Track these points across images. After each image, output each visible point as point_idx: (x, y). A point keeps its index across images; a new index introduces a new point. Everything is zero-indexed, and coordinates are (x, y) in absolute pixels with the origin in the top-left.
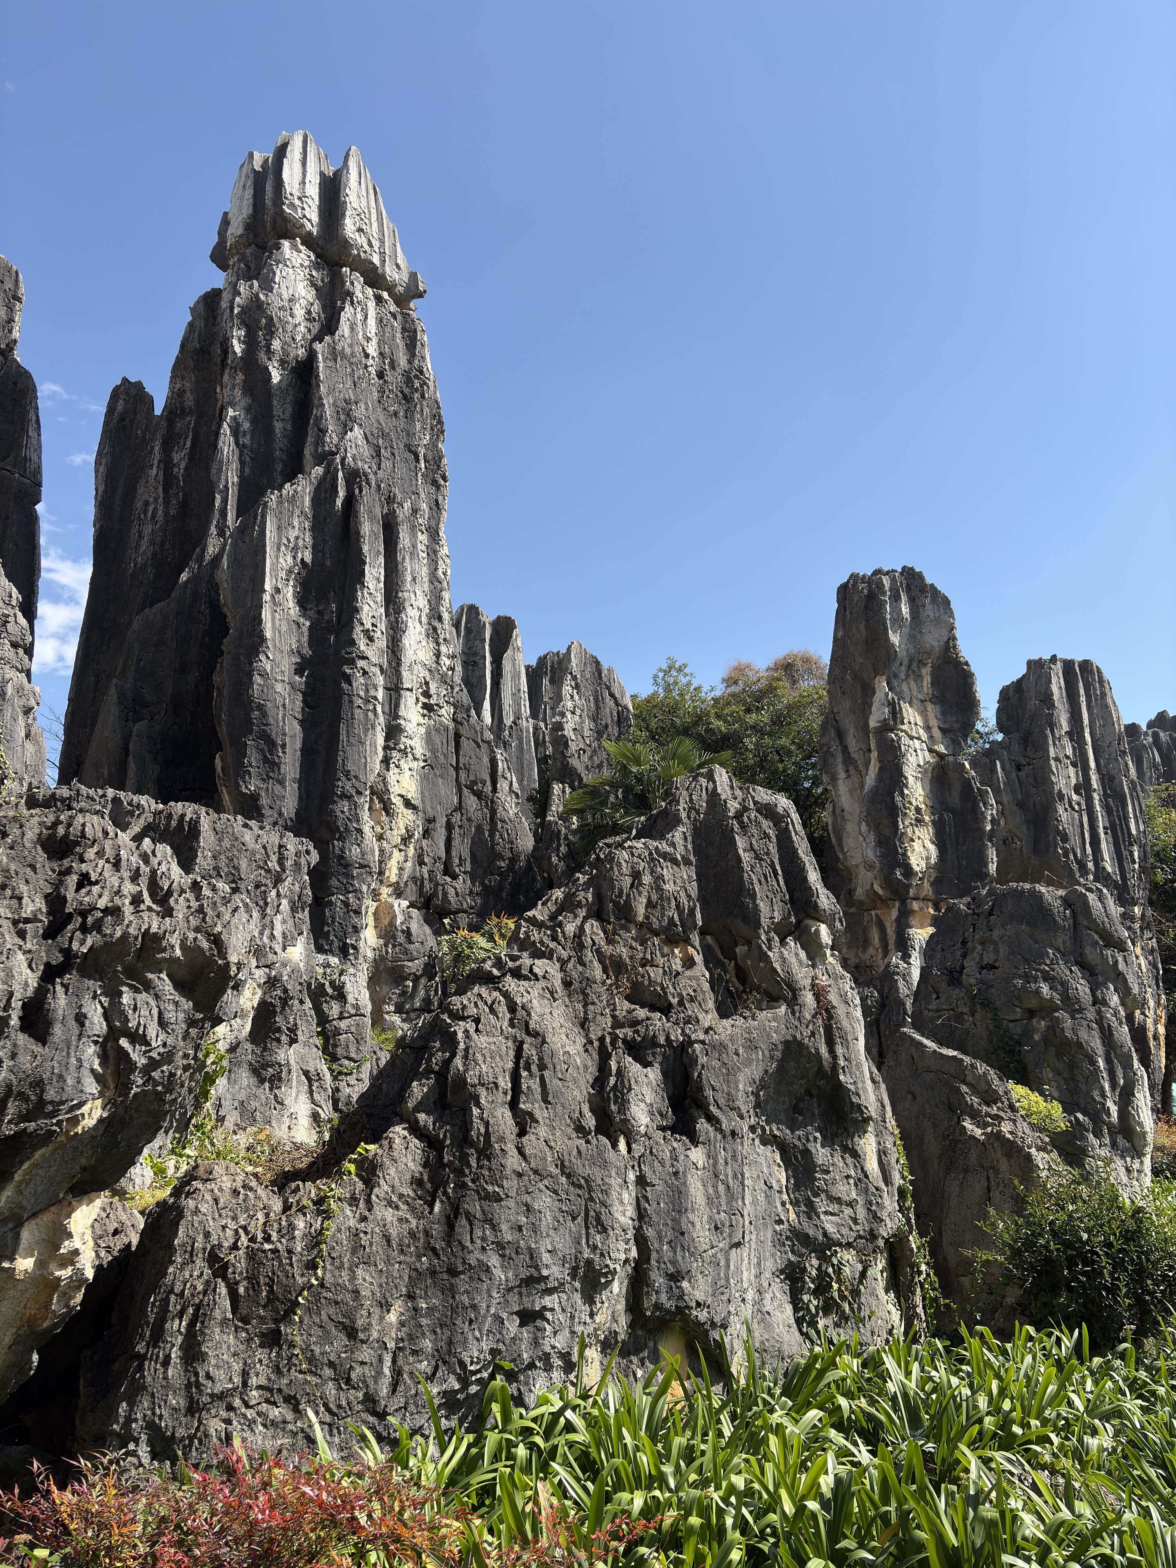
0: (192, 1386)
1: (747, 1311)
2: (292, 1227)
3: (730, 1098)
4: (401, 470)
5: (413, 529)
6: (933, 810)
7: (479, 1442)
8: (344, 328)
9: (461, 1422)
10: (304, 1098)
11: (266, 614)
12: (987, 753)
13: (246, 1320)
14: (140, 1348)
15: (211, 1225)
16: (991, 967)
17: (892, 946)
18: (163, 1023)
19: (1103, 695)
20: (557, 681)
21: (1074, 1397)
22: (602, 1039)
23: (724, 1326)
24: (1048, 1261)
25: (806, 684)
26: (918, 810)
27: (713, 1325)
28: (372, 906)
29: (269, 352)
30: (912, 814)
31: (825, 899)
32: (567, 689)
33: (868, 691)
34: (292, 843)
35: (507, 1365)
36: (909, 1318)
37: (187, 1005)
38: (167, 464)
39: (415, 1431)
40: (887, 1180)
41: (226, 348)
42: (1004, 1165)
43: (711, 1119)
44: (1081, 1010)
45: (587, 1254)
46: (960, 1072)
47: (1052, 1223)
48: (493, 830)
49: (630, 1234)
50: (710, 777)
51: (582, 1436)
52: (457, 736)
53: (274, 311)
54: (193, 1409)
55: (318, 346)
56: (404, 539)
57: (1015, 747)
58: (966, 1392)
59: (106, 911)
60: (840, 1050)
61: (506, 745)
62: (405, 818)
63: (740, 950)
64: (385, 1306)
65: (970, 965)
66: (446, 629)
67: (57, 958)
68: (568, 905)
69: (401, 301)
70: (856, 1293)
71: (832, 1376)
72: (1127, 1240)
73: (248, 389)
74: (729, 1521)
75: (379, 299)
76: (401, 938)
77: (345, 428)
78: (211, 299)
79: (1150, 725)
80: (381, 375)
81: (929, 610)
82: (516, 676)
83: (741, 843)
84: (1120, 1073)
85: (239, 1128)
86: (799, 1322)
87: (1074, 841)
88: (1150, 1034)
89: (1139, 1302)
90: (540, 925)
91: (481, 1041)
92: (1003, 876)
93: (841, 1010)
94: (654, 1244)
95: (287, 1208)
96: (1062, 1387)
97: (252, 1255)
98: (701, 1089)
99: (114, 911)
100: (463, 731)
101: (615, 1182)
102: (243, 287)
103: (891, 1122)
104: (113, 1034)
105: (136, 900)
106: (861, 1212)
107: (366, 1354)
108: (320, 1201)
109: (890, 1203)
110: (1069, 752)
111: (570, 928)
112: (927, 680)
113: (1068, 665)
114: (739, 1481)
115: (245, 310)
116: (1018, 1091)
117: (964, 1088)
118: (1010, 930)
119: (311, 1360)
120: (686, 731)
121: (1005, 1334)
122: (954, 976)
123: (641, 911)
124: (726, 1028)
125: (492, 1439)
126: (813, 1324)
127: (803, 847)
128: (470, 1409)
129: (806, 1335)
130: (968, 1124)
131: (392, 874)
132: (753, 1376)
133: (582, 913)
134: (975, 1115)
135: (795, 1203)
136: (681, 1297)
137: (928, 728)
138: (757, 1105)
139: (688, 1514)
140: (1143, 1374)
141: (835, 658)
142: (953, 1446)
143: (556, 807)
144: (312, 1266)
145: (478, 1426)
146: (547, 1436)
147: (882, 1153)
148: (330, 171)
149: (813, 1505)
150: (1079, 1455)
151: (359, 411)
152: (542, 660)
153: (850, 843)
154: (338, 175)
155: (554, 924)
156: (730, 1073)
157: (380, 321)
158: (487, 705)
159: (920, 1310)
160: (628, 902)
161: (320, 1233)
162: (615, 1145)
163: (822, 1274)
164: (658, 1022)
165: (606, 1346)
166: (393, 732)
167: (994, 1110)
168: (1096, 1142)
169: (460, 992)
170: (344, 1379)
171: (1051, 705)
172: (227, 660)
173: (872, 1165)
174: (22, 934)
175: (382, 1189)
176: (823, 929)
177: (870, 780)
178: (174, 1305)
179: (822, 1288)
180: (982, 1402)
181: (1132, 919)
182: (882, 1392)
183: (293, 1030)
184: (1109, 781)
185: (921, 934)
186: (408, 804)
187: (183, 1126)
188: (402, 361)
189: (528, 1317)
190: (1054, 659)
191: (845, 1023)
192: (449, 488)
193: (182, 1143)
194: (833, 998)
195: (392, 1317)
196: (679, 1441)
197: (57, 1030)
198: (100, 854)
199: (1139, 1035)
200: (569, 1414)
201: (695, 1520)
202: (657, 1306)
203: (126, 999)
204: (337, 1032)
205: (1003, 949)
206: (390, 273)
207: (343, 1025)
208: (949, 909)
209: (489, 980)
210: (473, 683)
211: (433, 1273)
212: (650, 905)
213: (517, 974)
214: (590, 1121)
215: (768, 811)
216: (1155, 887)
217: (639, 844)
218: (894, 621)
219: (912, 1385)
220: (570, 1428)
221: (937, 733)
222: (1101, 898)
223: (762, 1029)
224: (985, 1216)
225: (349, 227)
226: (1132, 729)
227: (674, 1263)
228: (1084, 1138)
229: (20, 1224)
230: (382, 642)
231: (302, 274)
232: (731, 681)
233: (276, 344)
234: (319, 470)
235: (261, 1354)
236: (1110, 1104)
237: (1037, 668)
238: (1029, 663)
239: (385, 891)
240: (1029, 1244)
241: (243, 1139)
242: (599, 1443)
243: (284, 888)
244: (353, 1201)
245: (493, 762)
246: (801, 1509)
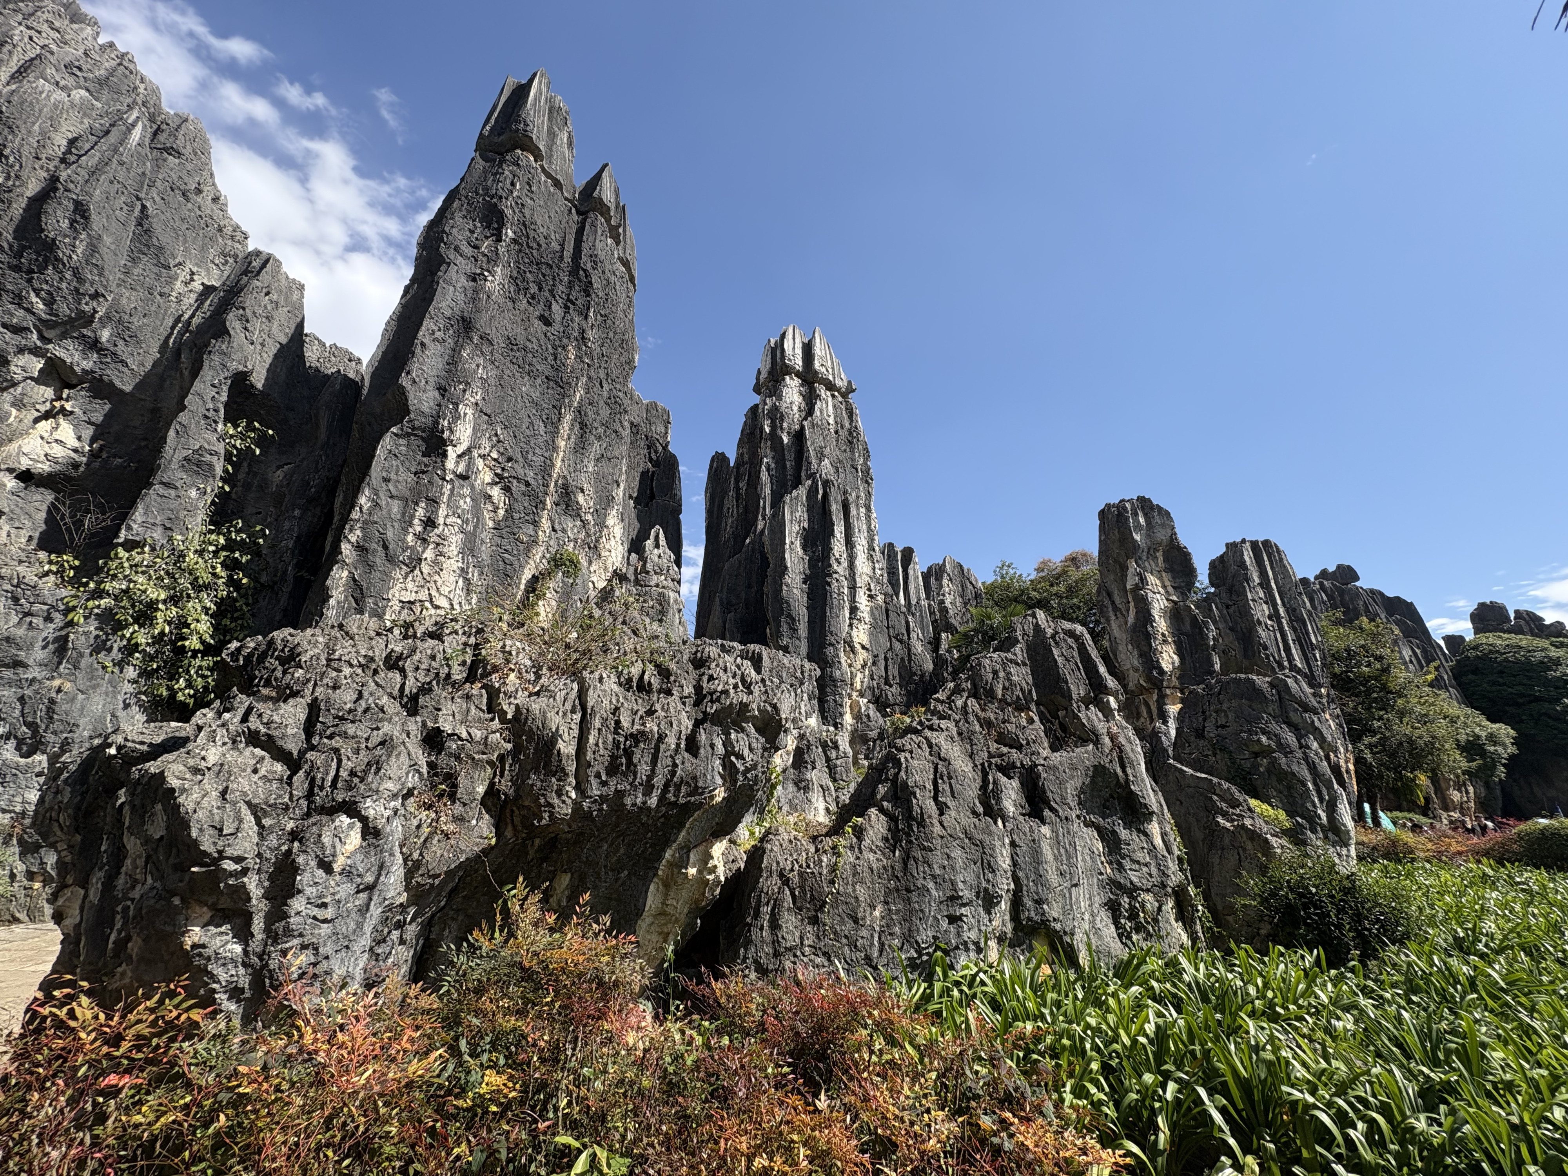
0: (775, 942)
1: (1086, 926)
2: (821, 861)
3: (1063, 798)
4: (850, 478)
5: (857, 506)
6: (1173, 635)
7: (931, 986)
8: (817, 412)
9: (920, 975)
10: (821, 799)
11: (787, 555)
12: (1205, 600)
13: (800, 909)
14: (749, 920)
15: (780, 858)
16: (1223, 727)
17: (1155, 716)
18: (751, 749)
19: (1281, 560)
20: (939, 579)
21: (1320, 993)
22: (983, 765)
23: (1072, 934)
24: (1289, 906)
25: (1085, 569)
26: (1163, 635)
27: (1065, 933)
28: (849, 702)
29: (782, 429)
30: (1160, 637)
31: (1111, 682)
32: (945, 581)
33: (1124, 569)
34: (807, 665)
35: (943, 946)
36: (1194, 938)
37: (762, 740)
38: (737, 488)
39: (895, 978)
40: (1169, 851)
41: (762, 429)
42: (1249, 845)
43: (1052, 809)
44: (1291, 752)
45: (984, 884)
46: (1212, 788)
47: (1288, 882)
48: (910, 660)
49: (1009, 874)
50: (1034, 616)
51: (990, 989)
52: (887, 610)
53: (783, 409)
54: (777, 954)
55: (805, 423)
56: (853, 511)
57: (1224, 595)
58: (1239, 983)
59: (722, 692)
60: (1129, 771)
61: (913, 615)
62: (862, 655)
63: (1061, 713)
64: (873, 907)
65: (1209, 726)
66: (878, 555)
67: (700, 716)
68: (957, 691)
69: (845, 395)
70: (1156, 921)
71: (1144, 968)
72: (1345, 894)
73: (773, 448)
74: (1088, 1046)
75: (833, 396)
76: (865, 719)
77: (821, 461)
78: (754, 409)
79: (1316, 578)
80: (836, 432)
81: (1157, 519)
82: (916, 577)
83: (1056, 652)
84: (1325, 792)
85: (789, 813)
86: (1120, 936)
87: (1273, 649)
88: (1343, 770)
89: (1359, 935)
90: (942, 702)
91: (915, 763)
92: (1225, 670)
93: (1128, 747)
94: (1024, 882)
95: (817, 850)
96: (1309, 987)
97: (801, 875)
98: (1044, 792)
99: (725, 692)
100: (890, 607)
101: (998, 843)
102: (768, 401)
103: (1168, 815)
104: (728, 754)
105: (736, 687)
106: (1154, 871)
107: (864, 933)
108: (834, 848)
109: (1173, 866)
110: (1262, 595)
111: (959, 703)
112: (1161, 559)
113: (1254, 544)
114: (1093, 1022)
115: (769, 411)
116: (1253, 802)
117: (1215, 798)
118: (1234, 703)
119: (835, 933)
120: (1016, 600)
121: (1264, 952)
122: (1200, 733)
123: (1000, 692)
124: (1057, 757)
125: (938, 986)
126: (1129, 938)
127: (1094, 654)
128: (924, 969)
129: (1126, 945)
130: (1220, 820)
131: (858, 686)
132: (1094, 966)
133: (965, 694)
134: (1225, 815)
135: (1110, 863)
136: (1043, 914)
137: (1164, 587)
138: (1080, 803)
139: (1061, 1037)
140: (1370, 983)
141: (1101, 552)
142: (1235, 1015)
143: (944, 646)
144: (832, 882)
145: (929, 978)
146: (970, 987)
147: (1164, 835)
148: (806, 341)
149: (1142, 1040)
150: (1329, 1031)
151: (827, 451)
152: (930, 569)
153: (1122, 657)
154: (810, 341)
155: (950, 701)
156: (1061, 784)
157: (834, 406)
158: (901, 594)
159: (1200, 934)
160: (991, 688)
161: (836, 864)
162: (996, 823)
163: (1132, 908)
164: (1015, 754)
165: (1000, 940)
166: (854, 610)
167: (1238, 811)
168: (1313, 836)
169: (901, 737)
170: (853, 945)
171: (1246, 568)
172: (770, 579)
173: (1158, 841)
174: (684, 704)
175: (866, 842)
176: (1112, 699)
177: (1131, 619)
178: (764, 899)
179: (1133, 916)
180: (1252, 990)
181: (1321, 696)
182: (1181, 980)
183: (813, 762)
184: (1292, 612)
185: (1173, 709)
186: (863, 647)
187: (762, 811)
188: (847, 425)
189: (954, 919)
190: (1244, 541)
191: (1131, 755)
192: (874, 484)
193: (761, 820)
194: (1122, 740)
195: (877, 913)
196: (1051, 996)
197: (702, 751)
198: (717, 665)
199: (1336, 769)
200: (981, 975)
201: (1066, 1042)
202: (1029, 919)
203: (733, 736)
204: (836, 766)
205: (1231, 715)
206: (839, 383)
207: (838, 762)
208: (1191, 692)
209: (916, 732)
210: (893, 582)
211: (898, 890)
212: (1004, 688)
213: (931, 728)
214: (980, 809)
215: (1071, 634)
216: (1334, 676)
217: (995, 655)
218: (1135, 527)
219: (1201, 976)
220: (983, 983)
221: (1170, 589)
222: (1296, 681)
223: (1079, 758)
224: (1240, 876)
225: (817, 365)
226: (1305, 581)
227: (1037, 893)
228: (1303, 834)
229: (689, 851)
230: (845, 564)
231: (795, 390)
232: (1039, 570)
233: (785, 425)
234: (809, 482)
235: (809, 928)
236: (1320, 812)
237: (1234, 548)
238: (1227, 545)
239: (855, 694)
240: (1274, 894)
241: (792, 819)
242: (1002, 993)
243: (805, 687)
244: (852, 848)
245: (907, 623)
246: (1135, 1042)
